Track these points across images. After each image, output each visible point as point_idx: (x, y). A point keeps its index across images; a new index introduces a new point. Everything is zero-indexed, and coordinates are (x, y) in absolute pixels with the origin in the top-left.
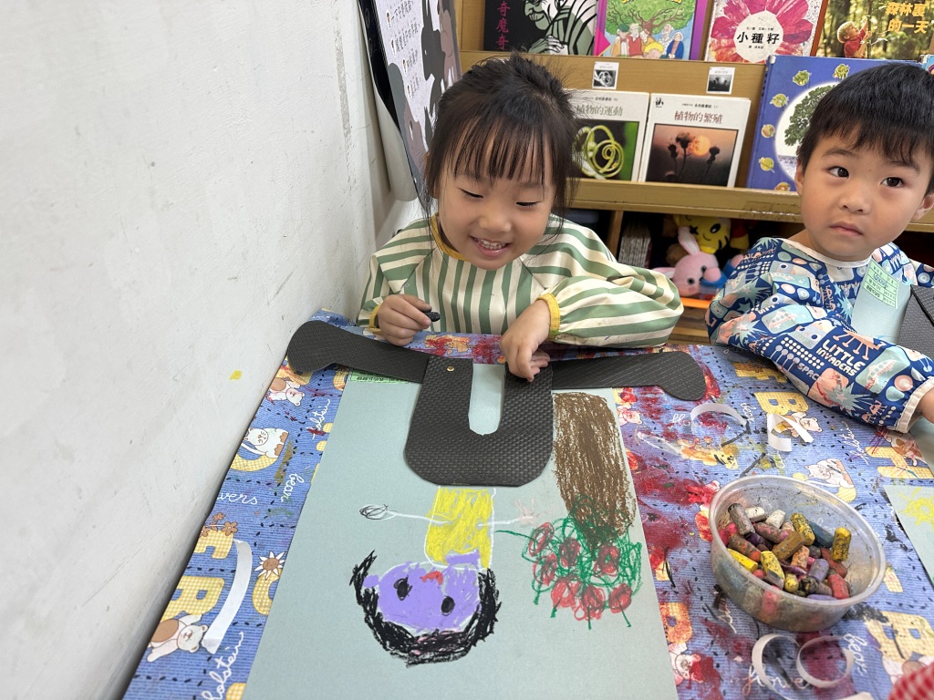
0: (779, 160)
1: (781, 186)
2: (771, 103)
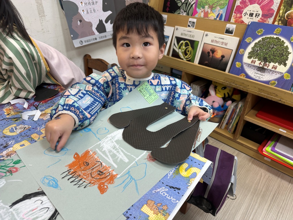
0: (243, 64)
1: (242, 75)
2: (245, 40)
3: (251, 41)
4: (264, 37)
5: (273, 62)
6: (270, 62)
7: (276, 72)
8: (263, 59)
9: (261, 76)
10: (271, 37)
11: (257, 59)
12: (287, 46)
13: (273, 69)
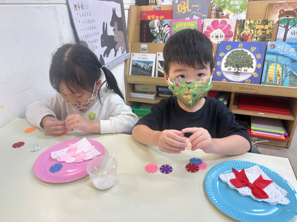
1: (224, 80)
2: (220, 55)
3: (224, 55)
4: (232, 51)
5: (243, 67)
6: (241, 68)
7: (247, 73)
8: (236, 66)
9: (238, 78)
10: (237, 50)
11: (232, 67)
12: (250, 55)
13: (245, 72)
